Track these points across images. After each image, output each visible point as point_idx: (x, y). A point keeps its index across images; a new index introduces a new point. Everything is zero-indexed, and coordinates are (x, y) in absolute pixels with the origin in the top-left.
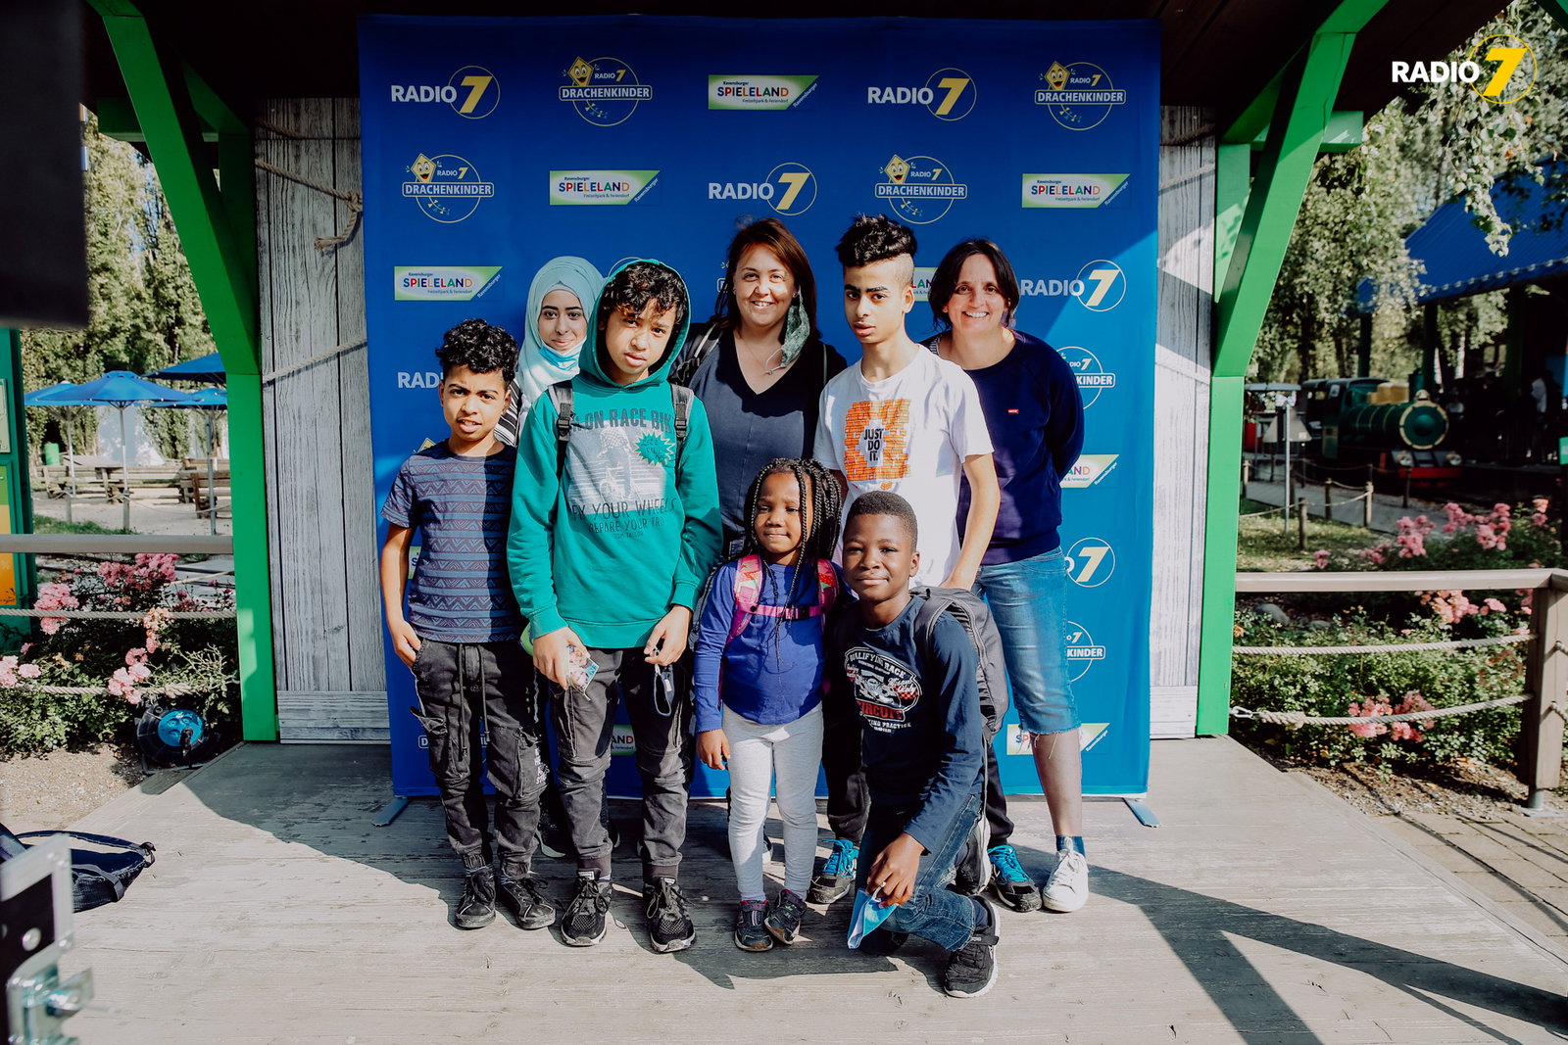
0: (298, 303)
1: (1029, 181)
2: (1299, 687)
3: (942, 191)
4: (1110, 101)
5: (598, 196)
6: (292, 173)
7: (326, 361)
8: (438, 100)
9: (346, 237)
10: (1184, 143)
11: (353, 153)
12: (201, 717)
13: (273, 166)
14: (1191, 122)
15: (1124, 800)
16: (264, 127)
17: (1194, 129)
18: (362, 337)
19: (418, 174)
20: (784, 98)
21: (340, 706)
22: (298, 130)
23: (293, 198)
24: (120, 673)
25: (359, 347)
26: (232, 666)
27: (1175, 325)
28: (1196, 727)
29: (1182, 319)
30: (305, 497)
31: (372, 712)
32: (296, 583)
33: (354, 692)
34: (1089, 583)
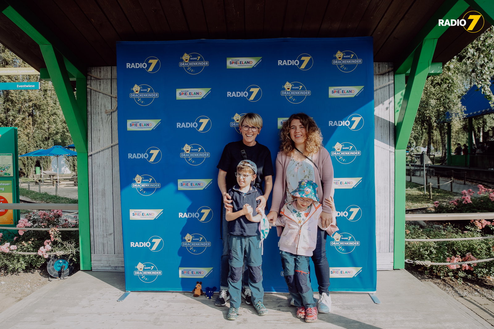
0: (99, 130)
1: (331, 89)
2: (429, 251)
3: (302, 93)
4: (357, 63)
5: (192, 97)
6: (98, 90)
7: (108, 148)
8: (141, 67)
9: (115, 110)
10: (383, 74)
12: (67, 262)
13: (93, 88)
14: (385, 67)
15: (368, 294)
16: (90, 76)
17: (387, 70)
18: (117, 142)
19: (135, 91)
20: (251, 64)
21: (111, 259)
22: (100, 77)
23: (98, 97)
24: (42, 248)
25: (116, 145)
26: (77, 246)
27: (382, 133)
28: (394, 266)
29: (384, 131)
30: (101, 192)
31: (121, 261)
32: (98, 219)
33: (116, 255)
34: (353, 220)
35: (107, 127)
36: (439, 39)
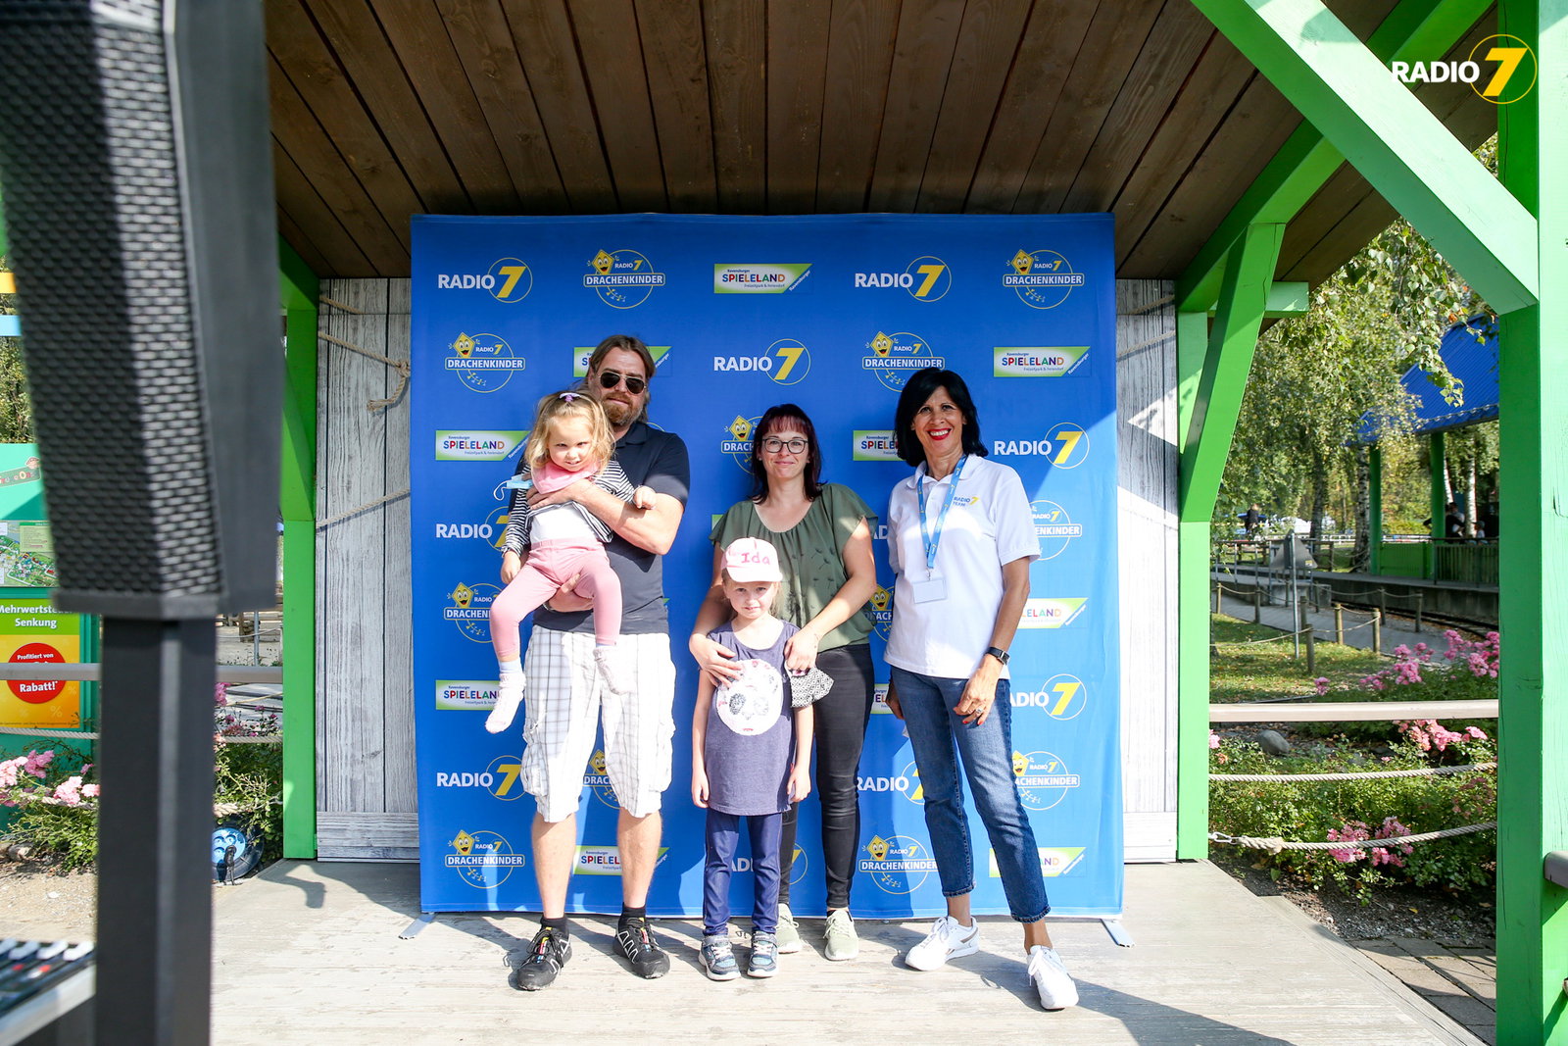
0: (350, 458)
1: (1000, 355)
3: (921, 363)
4: (1070, 283)
6: (350, 343)
7: (374, 509)
8: (478, 287)
9: (395, 400)
10: (1147, 313)
11: (404, 326)
12: (245, 835)
13: (334, 338)
14: (1152, 293)
15: (1101, 921)
16: (328, 304)
17: (1157, 302)
18: (406, 488)
19: (459, 350)
20: (781, 283)
21: (374, 826)
22: (357, 306)
23: (350, 365)
25: (402, 497)
26: (276, 787)
27: (1143, 476)
28: (1177, 852)
29: (1150, 470)
30: (349, 632)
31: (404, 832)
32: (338, 710)
33: (387, 813)
34: (1062, 716)
36: (1289, 225)
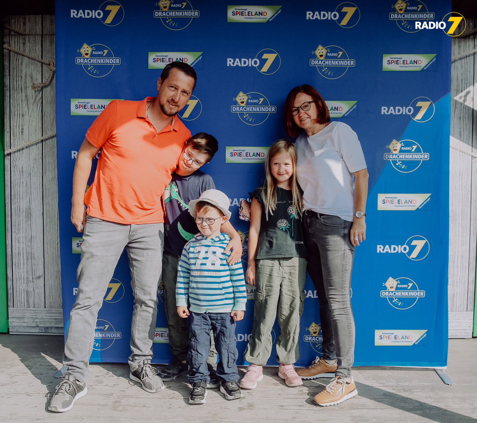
0: (23, 115)
1: (386, 58)
3: (343, 63)
4: (427, 18)
6: (21, 51)
7: (36, 144)
8: (94, 17)
9: (47, 83)
10: (466, 37)
11: (51, 42)
13: (12, 48)
14: (469, 26)
15: (435, 370)
16: (8, 29)
17: (472, 31)
18: (54, 132)
19: (83, 53)
20: (265, 17)
21: (39, 316)
22: (25, 31)
23: (22, 64)
25: (52, 137)
27: (461, 128)
28: (473, 333)
30: (24, 211)
31: (55, 319)
32: (19, 253)
33: (46, 309)
34: (417, 258)
35: (35, 110)
